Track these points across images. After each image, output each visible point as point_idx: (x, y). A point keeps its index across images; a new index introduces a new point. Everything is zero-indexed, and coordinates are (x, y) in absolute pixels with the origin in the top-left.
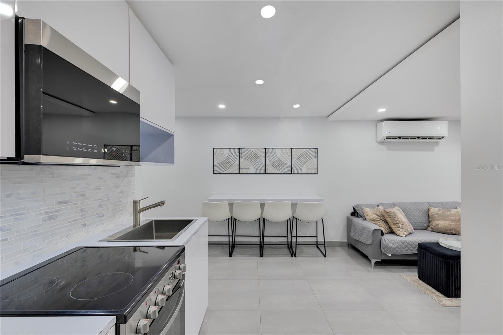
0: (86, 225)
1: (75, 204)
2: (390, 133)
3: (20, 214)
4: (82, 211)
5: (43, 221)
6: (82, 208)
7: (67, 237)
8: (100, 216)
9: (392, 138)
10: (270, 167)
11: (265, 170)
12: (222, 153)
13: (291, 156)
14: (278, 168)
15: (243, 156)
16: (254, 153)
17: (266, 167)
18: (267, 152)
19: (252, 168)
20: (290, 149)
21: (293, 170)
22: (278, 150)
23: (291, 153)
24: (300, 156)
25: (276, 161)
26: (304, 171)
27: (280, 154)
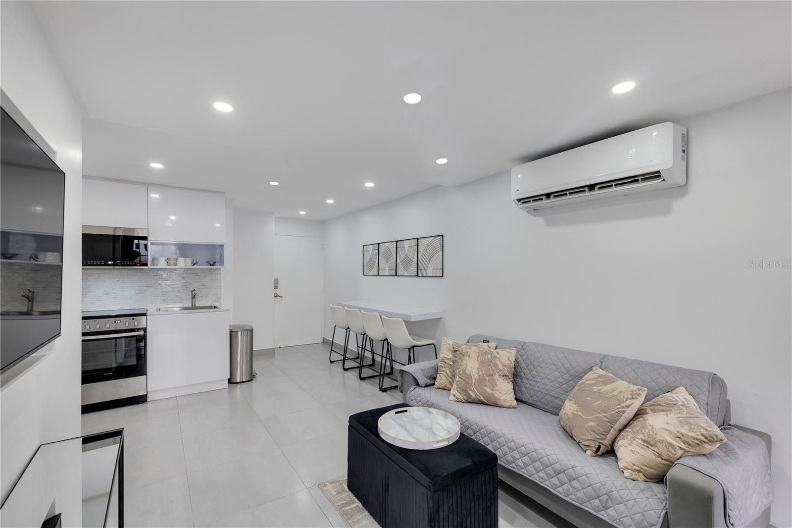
2: (518, 190)
9: (531, 200)
10: (400, 267)
11: (396, 271)
12: (368, 251)
13: (418, 249)
14: (406, 268)
15: (381, 253)
16: (388, 249)
17: (396, 267)
18: (398, 246)
19: (386, 268)
20: (416, 240)
21: (419, 271)
22: (407, 243)
23: (418, 246)
24: (426, 250)
25: (405, 258)
26: (430, 272)
27: (408, 248)
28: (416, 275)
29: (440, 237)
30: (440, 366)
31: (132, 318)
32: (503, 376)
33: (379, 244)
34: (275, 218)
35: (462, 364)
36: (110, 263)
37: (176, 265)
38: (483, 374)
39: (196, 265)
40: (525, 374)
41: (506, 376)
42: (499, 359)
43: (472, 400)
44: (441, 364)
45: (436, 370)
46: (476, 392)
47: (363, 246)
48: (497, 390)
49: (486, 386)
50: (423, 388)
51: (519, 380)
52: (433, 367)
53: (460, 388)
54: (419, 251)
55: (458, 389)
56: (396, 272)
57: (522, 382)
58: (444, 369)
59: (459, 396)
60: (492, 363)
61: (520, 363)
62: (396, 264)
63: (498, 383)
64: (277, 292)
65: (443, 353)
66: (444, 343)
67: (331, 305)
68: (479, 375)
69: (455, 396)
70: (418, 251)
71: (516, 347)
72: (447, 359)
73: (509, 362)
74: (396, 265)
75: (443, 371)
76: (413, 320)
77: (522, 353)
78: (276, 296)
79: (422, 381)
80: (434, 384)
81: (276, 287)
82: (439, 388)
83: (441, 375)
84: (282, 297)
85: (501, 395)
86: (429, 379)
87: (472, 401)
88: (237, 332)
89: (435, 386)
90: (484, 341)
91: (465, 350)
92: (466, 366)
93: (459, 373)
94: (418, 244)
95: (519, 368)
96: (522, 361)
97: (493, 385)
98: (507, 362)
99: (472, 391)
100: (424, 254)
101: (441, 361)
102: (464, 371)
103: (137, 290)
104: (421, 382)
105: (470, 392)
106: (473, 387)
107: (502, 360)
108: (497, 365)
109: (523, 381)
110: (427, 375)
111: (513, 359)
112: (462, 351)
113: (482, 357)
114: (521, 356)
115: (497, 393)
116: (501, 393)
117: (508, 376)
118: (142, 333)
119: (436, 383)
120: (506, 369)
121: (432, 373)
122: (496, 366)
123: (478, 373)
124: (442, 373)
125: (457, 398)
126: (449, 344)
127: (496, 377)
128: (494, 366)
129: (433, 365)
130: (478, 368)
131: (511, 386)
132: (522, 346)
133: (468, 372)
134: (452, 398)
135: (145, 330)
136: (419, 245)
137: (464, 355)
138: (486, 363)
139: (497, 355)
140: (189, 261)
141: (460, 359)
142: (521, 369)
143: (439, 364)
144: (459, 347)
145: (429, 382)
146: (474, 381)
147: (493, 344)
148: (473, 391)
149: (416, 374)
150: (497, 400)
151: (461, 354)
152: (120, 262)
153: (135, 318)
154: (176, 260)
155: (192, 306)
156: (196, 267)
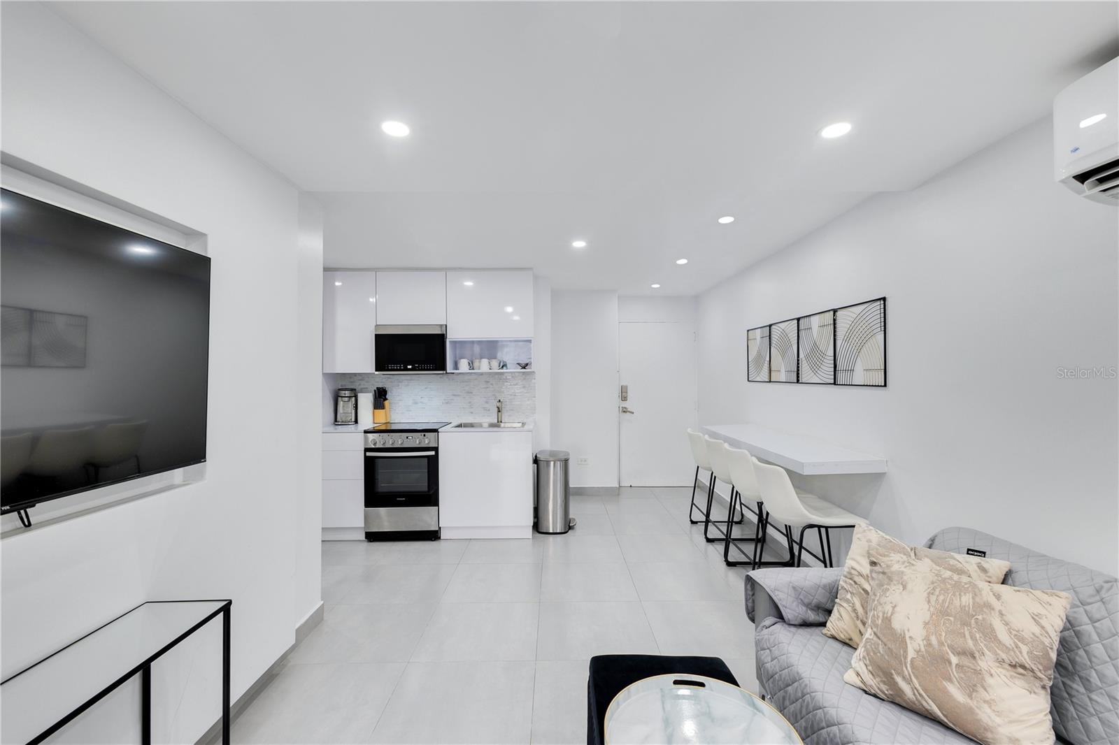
1: (463, 398)
3: (431, 398)
5: (442, 403)
10: (805, 367)
11: (798, 374)
12: (755, 339)
13: (835, 332)
14: (815, 368)
15: (773, 342)
16: (784, 334)
17: (798, 367)
18: (801, 328)
19: (783, 370)
20: (832, 313)
21: (839, 375)
22: (815, 321)
23: (835, 324)
24: (850, 331)
25: (812, 350)
26: (858, 378)
27: (817, 329)
28: (832, 381)
29: (878, 303)
30: (842, 587)
31: (423, 434)
32: (1014, 666)
33: (770, 326)
34: (619, 297)
35: (882, 600)
36: (410, 367)
37: (479, 369)
38: (941, 644)
39: (504, 368)
40: (1102, 677)
41: (1023, 667)
42: (1001, 614)
43: (905, 701)
44: (846, 582)
45: (833, 592)
46: (917, 686)
47: (748, 331)
48: (985, 701)
49: (950, 680)
50: (793, 629)
51: (1082, 690)
52: (825, 586)
53: (873, 662)
54: (838, 334)
55: (868, 662)
56: (798, 377)
57: (1091, 699)
58: (849, 596)
59: (868, 678)
60: (973, 621)
61: (1085, 639)
62: (798, 360)
63: (990, 681)
64: (624, 404)
65: (853, 559)
66: (859, 536)
67: (689, 430)
68: (929, 644)
69: (858, 674)
70: (835, 335)
71: (1073, 589)
72: (861, 575)
73: (1037, 630)
74: (798, 364)
75: (848, 601)
76: (807, 472)
77: (1096, 609)
78: (625, 411)
79: (792, 610)
80: (823, 624)
81: (624, 398)
82: (834, 638)
83: (841, 609)
84: (633, 413)
85: (998, 720)
86: (812, 609)
87: (905, 705)
88: (548, 462)
89: (825, 631)
90: (970, 552)
91: (895, 567)
92: (894, 607)
93: (873, 622)
94: (834, 320)
95: (1081, 652)
96: (1095, 637)
97: (974, 684)
98: (1030, 629)
99: (904, 678)
100: (847, 339)
101: (846, 577)
102: (887, 620)
103: (445, 400)
104: (787, 613)
105: (899, 680)
106: (908, 670)
107: (1009, 618)
108: (993, 630)
109: (1094, 696)
110: (806, 601)
111: (1054, 623)
112: (888, 566)
113: (942, 598)
114: (1093, 621)
115: (988, 711)
116: (999, 714)
117: (1032, 671)
118: (433, 453)
119: (828, 624)
120: (1025, 649)
121: (820, 597)
122: (990, 634)
123: (927, 639)
124: (845, 605)
125: (863, 682)
126: (869, 541)
127: (986, 663)
128: (979, 630)
129: (825, 581)
130: (926, 624)
131: (1043, 702)
132: (1098, 591)
133: (897, 624)
134: (850, 676)
135: (436, 449)
136: (838, 322)
137: (890, 579)
138: (955, 617)
139: (993, 600)
140: (495, 363)
141: (881, 585)
142: (1091, 661)
143: (841, 583)
144: (884, 556)
145: (812, 616)
146: (911, 654)
147: (997, 566)
148: (909, 682)
149: (777, 593)
150: (986, 729)
151: (884, 573)
152: (419, 367)
153: (426, 434)
154: (480, 362)
155: (498, 422)
156: (504, 370)
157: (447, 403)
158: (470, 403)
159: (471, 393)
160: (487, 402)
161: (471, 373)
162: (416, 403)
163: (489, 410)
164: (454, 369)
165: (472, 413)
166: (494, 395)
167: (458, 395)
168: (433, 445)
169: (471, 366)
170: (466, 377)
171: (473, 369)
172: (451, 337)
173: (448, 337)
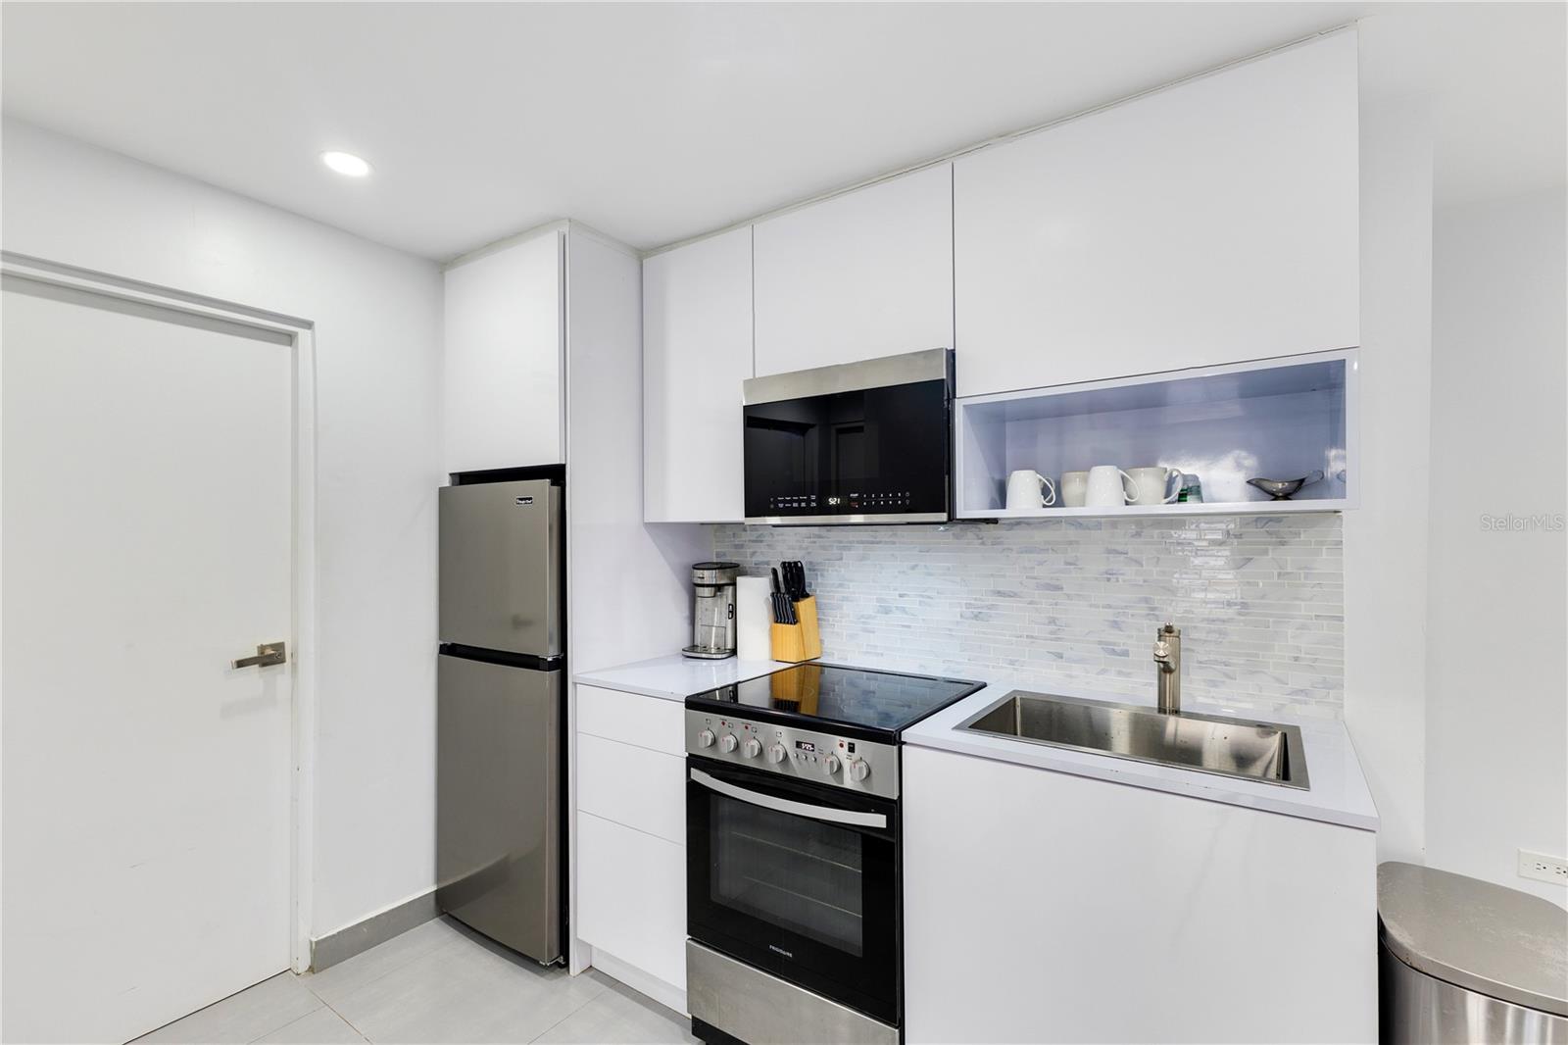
0: (1062, 658)
1: (1031, 603)
3: (929, 597)
4: (1050, 622)
5: (961, 616)
6: (1055, 615)
7: (1010, 664)
8: (1113, 650)
31: (846, 740)
36: (833, 501)
37: (1084, 505)
39: (1191, 497)
118: (878, 820)
135: (893, 809)
140: (1148, 483)
152: (859, 500)
153: (858, 743)
154: (1085, 480)
155: (1162, 710)
156: (1191, 506)
157: (976, 617)
158: (1053, 621)
159: (1059, 588)
160: (1115, 625)
161: (1058, 520)
162: (887, 611)
163: (1125, 653)
164: (993, 507)
165: (1060, 656)
166: (1146, 600)
167: (1013, 595)
168: (884, 789)
169: (1053, 494)
170: (1039, 536)
171: (1060, 503)
172: (973, 388)
173: (961, 390)
